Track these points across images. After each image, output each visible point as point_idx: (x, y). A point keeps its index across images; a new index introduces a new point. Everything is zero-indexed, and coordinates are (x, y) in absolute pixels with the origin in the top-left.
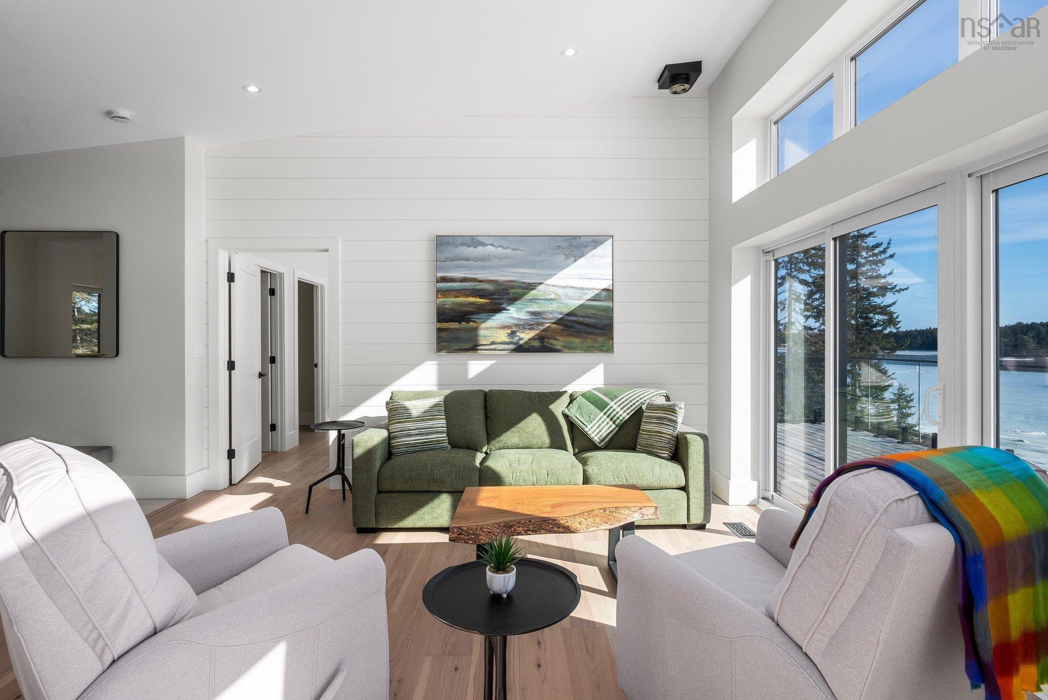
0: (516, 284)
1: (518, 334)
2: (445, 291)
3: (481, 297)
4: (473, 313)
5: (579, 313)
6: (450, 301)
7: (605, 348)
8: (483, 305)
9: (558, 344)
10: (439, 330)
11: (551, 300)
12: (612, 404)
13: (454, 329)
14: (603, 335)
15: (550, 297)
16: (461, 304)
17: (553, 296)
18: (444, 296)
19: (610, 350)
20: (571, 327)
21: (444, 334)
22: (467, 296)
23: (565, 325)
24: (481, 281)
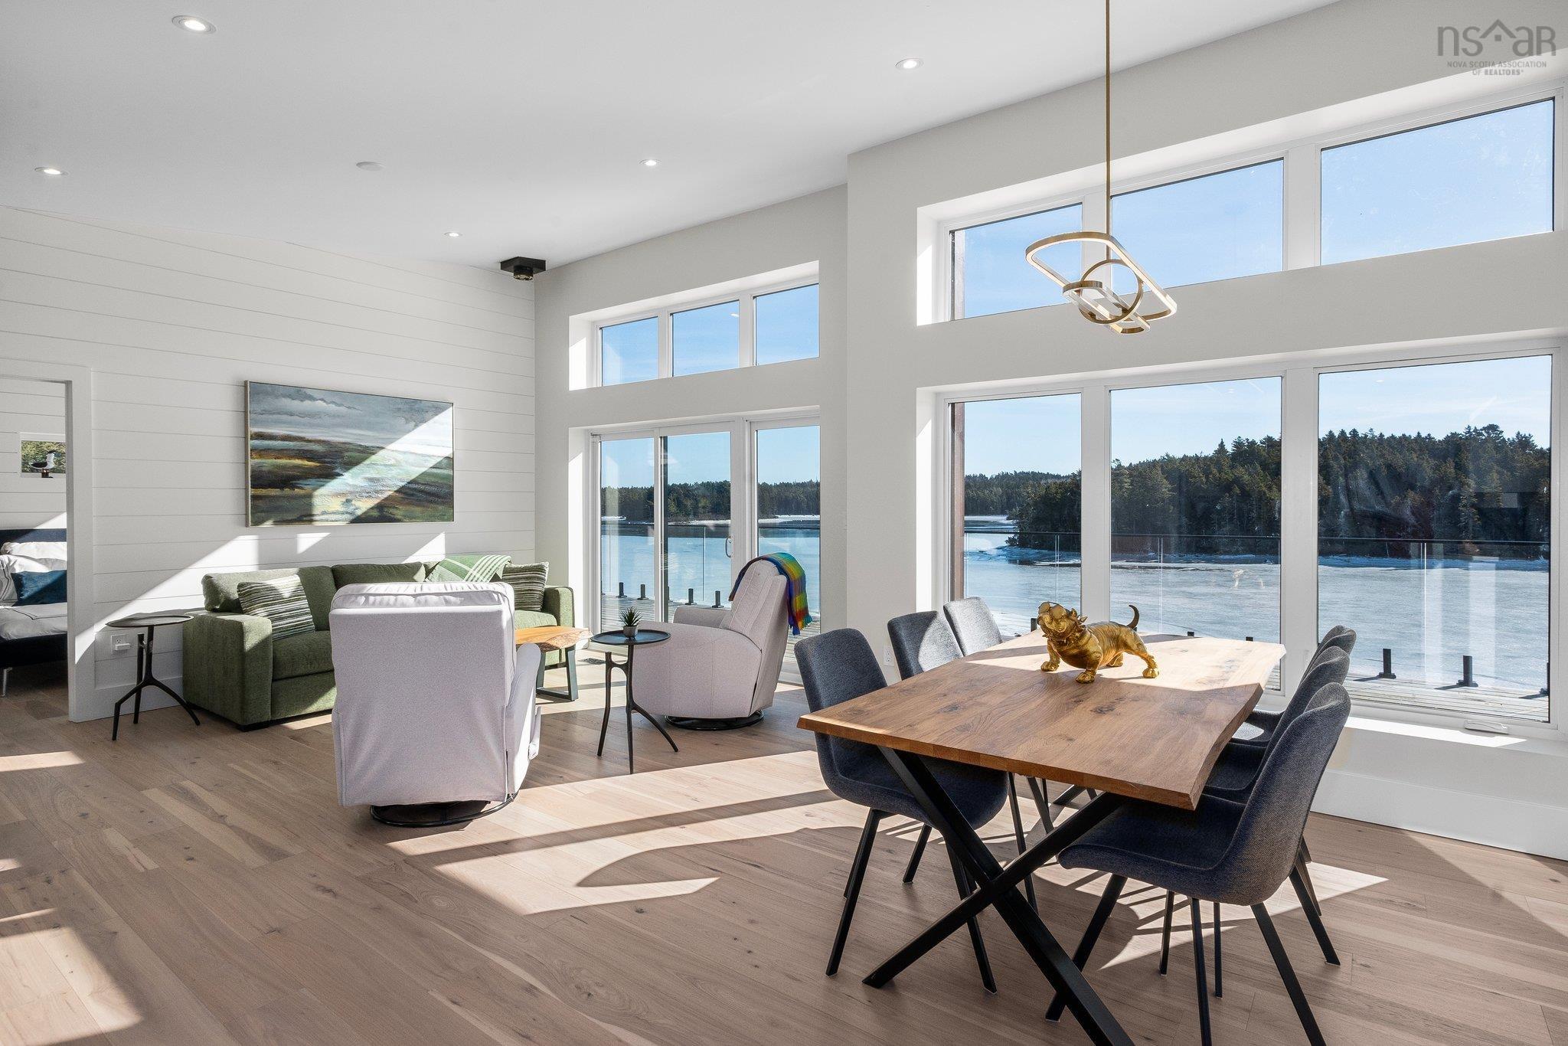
0: (351, 447)
1: (353, 502)
2: (261, 450)
3: (309, 459)
4: (299, 478)
5: (420, 481)
6: (268, 463)
7: (446, 517)
8: (311, 468)
9: (398, 514)
10: (254, 497)
11: (391, 465)
12: (471, 571)
13: (274, 497)
14: (443, 503)
15: (389, 463)
16: (284, 467)
17: (392, 462)
18: (261, 456)
19: (451, 518)
20: (412, 495)
21: (260, 503)
22: (291, 457)
23: (405, 493)
24: (310, 441)
